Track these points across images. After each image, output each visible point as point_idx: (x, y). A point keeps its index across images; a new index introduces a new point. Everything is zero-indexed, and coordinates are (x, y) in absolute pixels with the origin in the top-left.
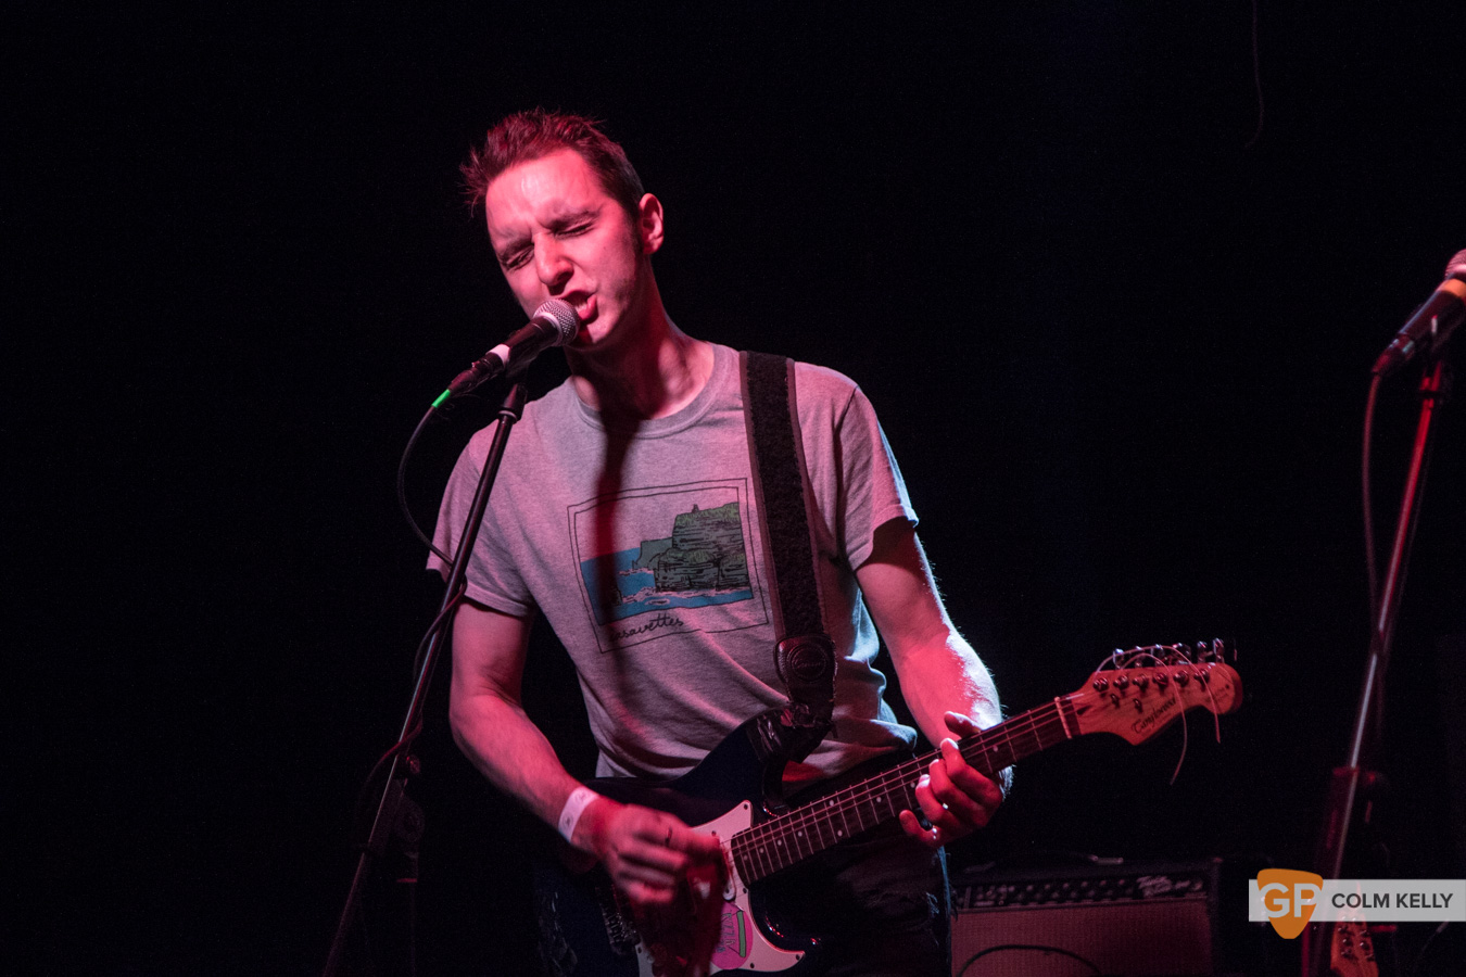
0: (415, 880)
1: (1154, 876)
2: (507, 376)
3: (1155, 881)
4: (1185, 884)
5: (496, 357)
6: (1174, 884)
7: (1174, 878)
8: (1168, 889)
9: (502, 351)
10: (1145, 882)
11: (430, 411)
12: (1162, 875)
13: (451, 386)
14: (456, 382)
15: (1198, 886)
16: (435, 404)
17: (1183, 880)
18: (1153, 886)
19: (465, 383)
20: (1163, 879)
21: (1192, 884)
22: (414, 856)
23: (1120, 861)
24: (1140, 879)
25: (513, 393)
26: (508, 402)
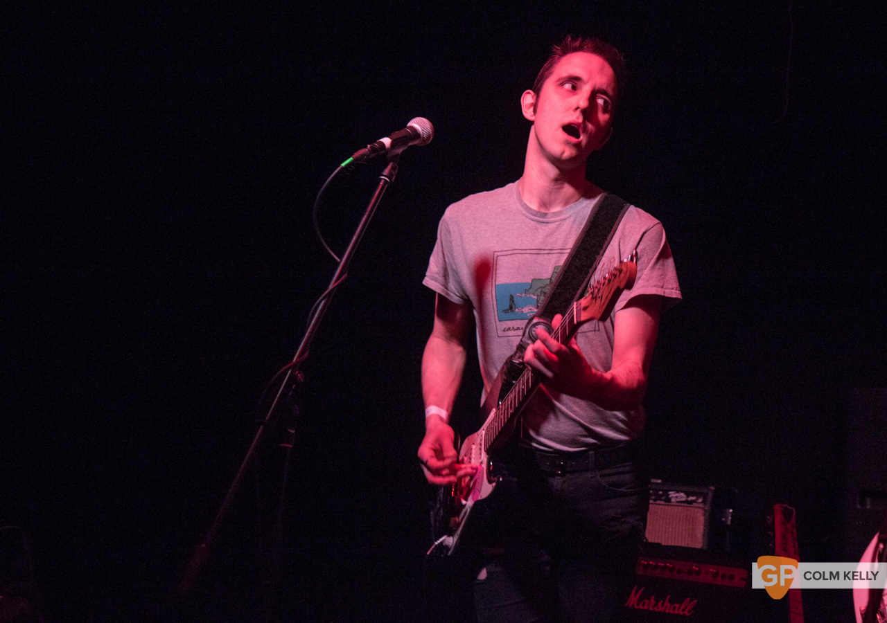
0: (291, 446)
1: (678, 492)
2: (387, 156)
3: (678, 495)
4: (694, 498)
5: (382, 143)
6: (688, 497)
7: (688, 494)
8: (684, 499)
9: (387, 141)
10: (672, 494)
11: (339, 168)
12: (682, 492)
13: (354, 156)
14: (357, 154)
15: (700, 500)
16: (343, 165)
17: (693, 496)
18: (677, 497)
19: (363, 156)
20: (682, 494)
21: (697, 499)
22: (293, 431)
23: (660, 481)
24: (670, 493)
25: (389, 167)
26: (386, 172)
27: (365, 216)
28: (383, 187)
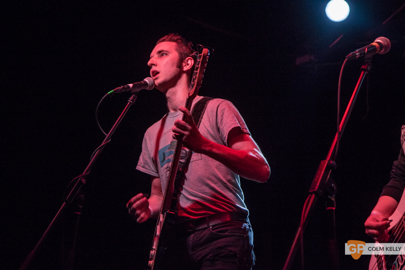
5: (129, 86)
13: (114, 90)
16: (109, 93)
19: (119, 90)
25: (132, 97)
26: (131, 98)
27: (120, 117)
28: (129, 105)
